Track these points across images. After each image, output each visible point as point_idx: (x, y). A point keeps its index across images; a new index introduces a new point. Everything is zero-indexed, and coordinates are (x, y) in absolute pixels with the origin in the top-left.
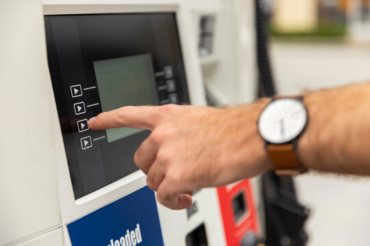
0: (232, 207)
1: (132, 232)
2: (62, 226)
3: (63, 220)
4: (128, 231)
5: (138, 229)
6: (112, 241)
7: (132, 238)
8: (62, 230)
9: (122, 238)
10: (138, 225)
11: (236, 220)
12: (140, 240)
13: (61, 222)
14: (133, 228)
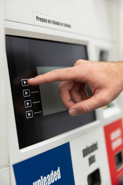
0: (115, 160)
1: (55, 172)
2: (9, 166)
3: (10, 161)
4: (52, 171)
5: (59, 170)
6: (42, 177)
7: (55, 176)
8: (10, 168)
9: (48, 176)
10: (59, 168)
11: (117, 168)
12: (59, 177)
13: (9, 162)
14: (56, 170)
